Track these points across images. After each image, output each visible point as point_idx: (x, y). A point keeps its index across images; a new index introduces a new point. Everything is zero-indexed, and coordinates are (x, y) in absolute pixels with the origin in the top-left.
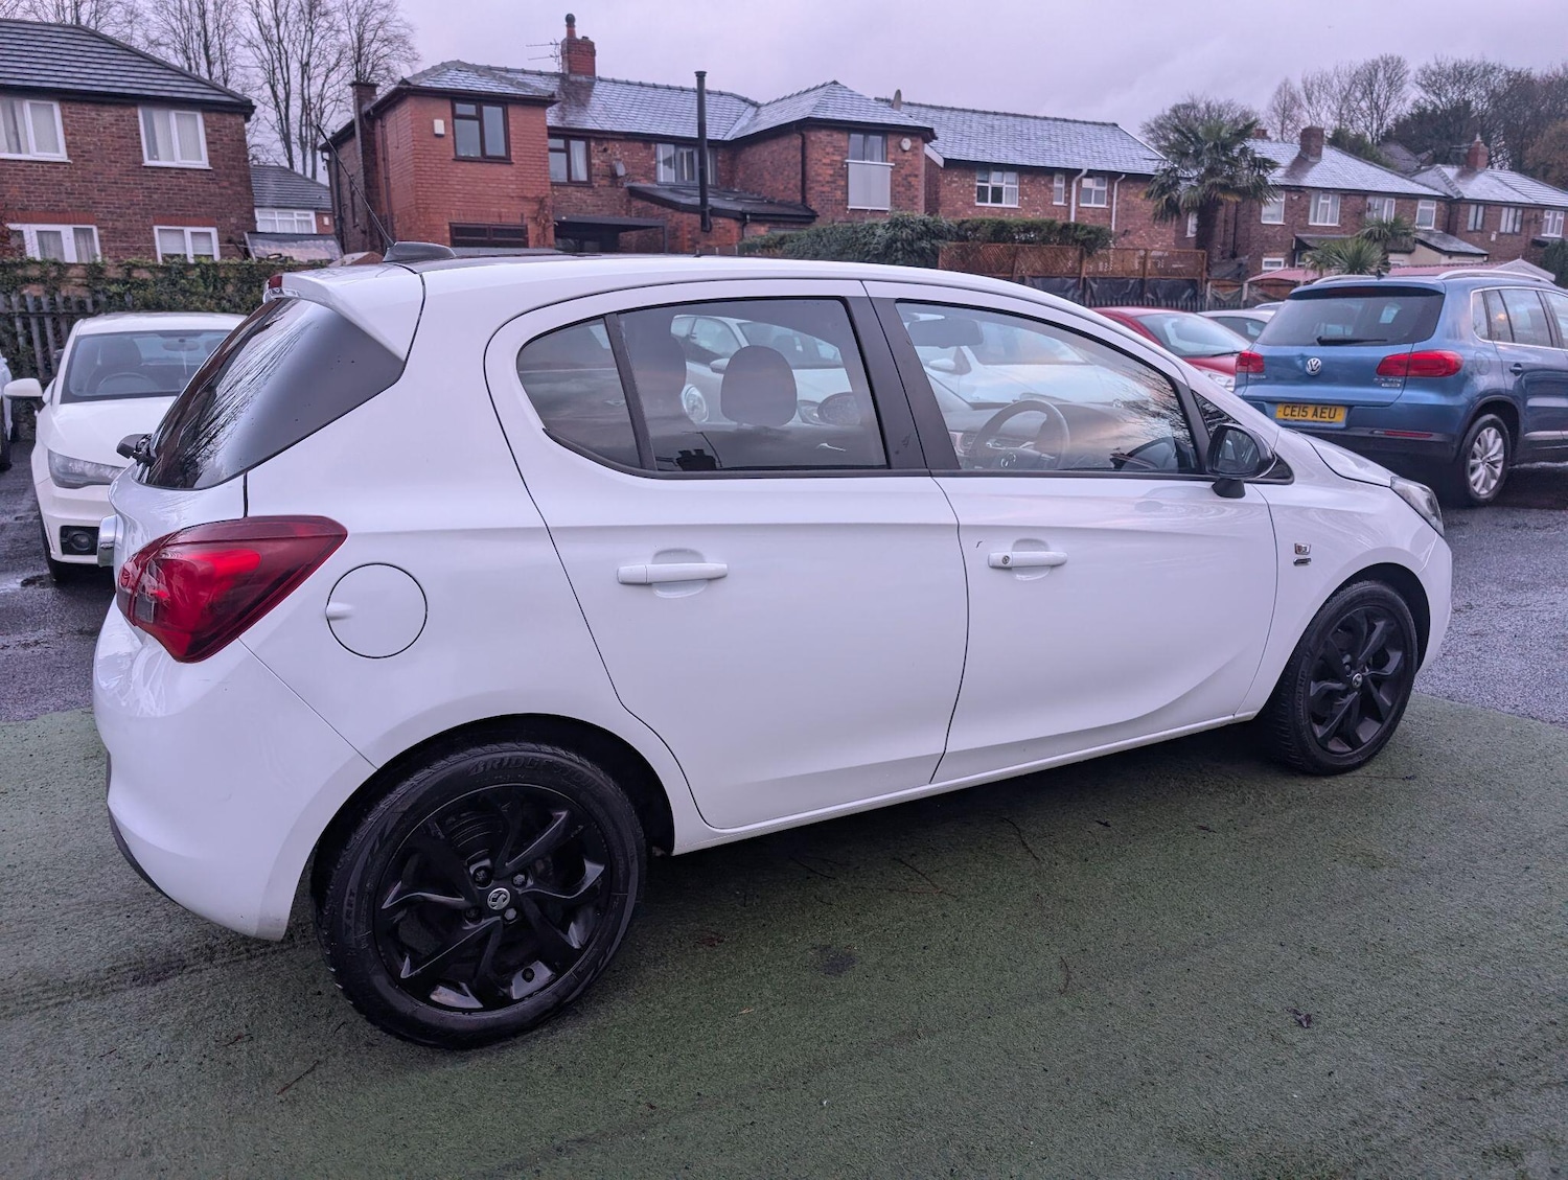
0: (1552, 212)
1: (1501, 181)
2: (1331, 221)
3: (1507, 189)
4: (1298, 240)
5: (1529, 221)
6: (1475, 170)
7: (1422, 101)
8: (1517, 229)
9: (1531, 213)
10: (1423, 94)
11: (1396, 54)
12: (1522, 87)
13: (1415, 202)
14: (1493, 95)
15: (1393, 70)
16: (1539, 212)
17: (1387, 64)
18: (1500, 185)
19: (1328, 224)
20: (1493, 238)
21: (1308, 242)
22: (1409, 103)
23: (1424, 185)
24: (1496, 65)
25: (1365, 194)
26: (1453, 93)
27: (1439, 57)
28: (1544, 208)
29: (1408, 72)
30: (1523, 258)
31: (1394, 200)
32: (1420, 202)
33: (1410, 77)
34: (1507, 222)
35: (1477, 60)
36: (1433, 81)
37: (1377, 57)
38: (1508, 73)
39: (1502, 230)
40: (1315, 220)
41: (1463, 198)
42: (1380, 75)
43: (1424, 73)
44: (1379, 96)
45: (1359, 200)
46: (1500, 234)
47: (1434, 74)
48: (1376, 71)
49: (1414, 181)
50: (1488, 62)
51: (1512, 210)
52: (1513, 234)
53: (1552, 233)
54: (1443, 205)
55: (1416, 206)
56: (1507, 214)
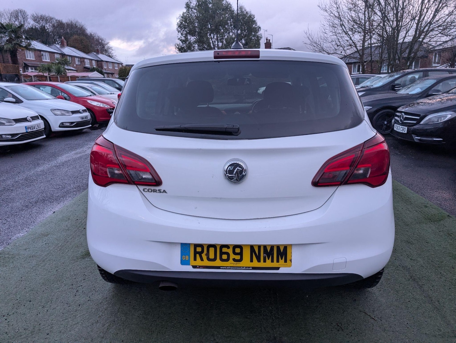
0: (86, 60)
2: (33, 58)
3: (74, 52)
4: (24, 63)
5: (82, 62)
6: (64, 46)
7: (34, 24)
8: (80, 64)
9: (82, 59)
10: (34, 23)
11: (23, 9)
12: (60, 25)
13: (54, 54)
14: (54, 26)
15: (23, 14)
16: (83, 59)
17: (21, 12)
20: (75, 66)
21: (28, 64)
22: (31, 25)
23: (55, 50)
24: (53, 17)
25: (40, 51)
26: (43, 23)
27: (36, 12)
29: (28, 15)
30: (97, 71)
31: (48, 53)
32: (55, 54)
33: (29, 17)
34: (77, 62)
35: (47, 15)
36: (36, 19)
37: (17, 9)
38: (56, 20)
39: (76, 64)
40: (28, 58)
41: (65, 54)
42: (20, 14)
43: (33, 16)
44: (21, 21)
45: (39, 52)
46: (76, 65)
47: (36, 17)
48: (18, 13)
49: (51, 48)
50: (50, 16)
51: (77, 58)
52: (79, 65)
53: (88, 65)
54: (61, 55)
55: (54, 55)
56: (76, 60)
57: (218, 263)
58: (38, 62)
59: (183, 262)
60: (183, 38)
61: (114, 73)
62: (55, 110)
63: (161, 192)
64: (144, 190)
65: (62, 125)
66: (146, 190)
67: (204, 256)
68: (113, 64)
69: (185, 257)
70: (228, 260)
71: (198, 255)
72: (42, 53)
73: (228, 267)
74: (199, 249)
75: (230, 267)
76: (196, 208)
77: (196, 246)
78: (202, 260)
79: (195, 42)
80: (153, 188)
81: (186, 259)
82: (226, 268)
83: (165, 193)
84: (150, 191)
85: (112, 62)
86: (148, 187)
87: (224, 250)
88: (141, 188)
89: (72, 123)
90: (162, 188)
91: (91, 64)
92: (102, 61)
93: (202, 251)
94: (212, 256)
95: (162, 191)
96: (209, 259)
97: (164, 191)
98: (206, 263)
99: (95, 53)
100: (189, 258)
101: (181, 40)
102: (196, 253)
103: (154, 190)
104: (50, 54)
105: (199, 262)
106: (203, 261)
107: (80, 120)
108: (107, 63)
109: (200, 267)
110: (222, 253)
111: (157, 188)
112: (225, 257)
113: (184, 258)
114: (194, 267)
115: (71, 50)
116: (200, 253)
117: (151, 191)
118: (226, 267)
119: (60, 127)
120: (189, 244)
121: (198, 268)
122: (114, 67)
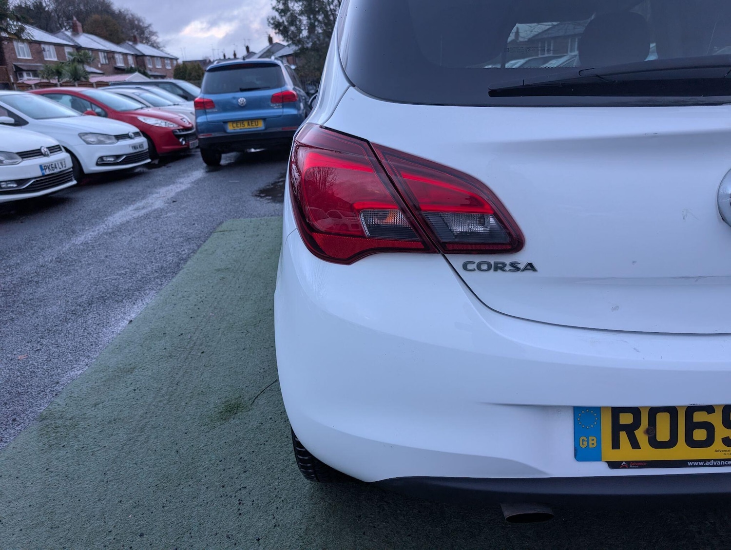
0: (118, 55)
1: (92, 40)
3: (96, 43)
4: (15, 66)
5: (110, 58)
6: (79, 34)
8: (107, 62)
9: (110, 55)
13: (63, 47)
16: (113, 54)
18: (92, 41)
19: (27, 58)
20: (100, 66)
21: (21, 67)
23: (63, 40)
25: (40, 43)
28: (114, 52)
30: (138, 72)
31: (53, 46)
32: (65, 48)
34: (102, 57)
39: (102, 62)
40: (20, 56)
45: (37, 46)
46: (102, 65)
49: (58, 38)
51: (103, 53)
52: (106, 64)
53: (120, 64)
54: (75, 49)
55: (64, 50)
56: (101, 55)
57: (681, 451)
58: (37, 62)
59: (580, 454)
60: (281, 7)
61: (165, 75)
62: (87, 134)
63: (518, 269)
64: (465, 267)
65: (101, 161)
66: (470, 267)
67: (641, 435)
68: (162, 59)
69: (588, 441)
70: (708, 442)
71: (623, 436)
72: (43, 46)
73: (709, 460)
74: (626, 419)
75: (715, 460)
76: (616, 308)
77: (616, 412)
78: (635, 445)
79: (302, 13)
80: (492, 259)
81: (591, 446)
82: (704, 463)
83: (529, 274)
84: (485, 267)
85: (161, 58)
86: (477, 259)
87: (699, 417)
88: (458, 261)
89: (118, 157)
90: (522, 258)
91: (126, 61)
92: (144, 55)
93: (637, 424)
94: (663, 434)
95: (522, 266)
96: (654, 443)
97: (531, 267)
98: (647, 452)
99: (131, 43)
100: (599, 442)
101: (277, 10)
102: (617, 428)
103: (496, 264)
104: (56, 47)
105: (626, 452)
106: (640, 448)
107: (131, 151)
108: (153, 58)
109: (629, 465)
110: (691, 426)
111: (507, 259)
112: (700, 435)
113: (585, 443)
114: (613, 465)
115: (90, 40)
116: (630, 430)
117: (489, 269)
118: (705, 461)
119: (97, 164)
120: (597, 410)
121: (624, 467)
122: (164, 65)
